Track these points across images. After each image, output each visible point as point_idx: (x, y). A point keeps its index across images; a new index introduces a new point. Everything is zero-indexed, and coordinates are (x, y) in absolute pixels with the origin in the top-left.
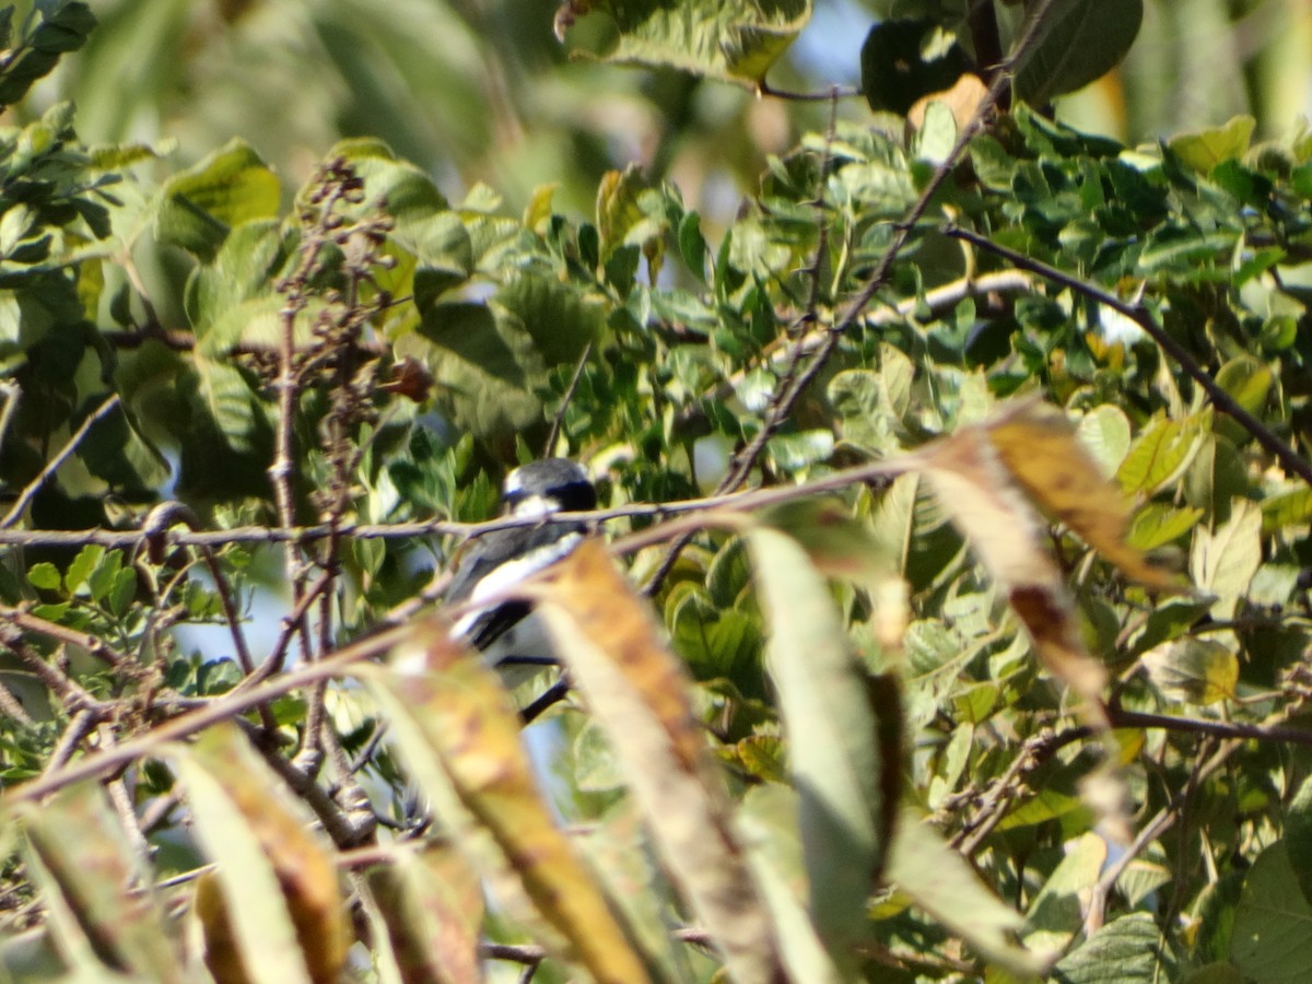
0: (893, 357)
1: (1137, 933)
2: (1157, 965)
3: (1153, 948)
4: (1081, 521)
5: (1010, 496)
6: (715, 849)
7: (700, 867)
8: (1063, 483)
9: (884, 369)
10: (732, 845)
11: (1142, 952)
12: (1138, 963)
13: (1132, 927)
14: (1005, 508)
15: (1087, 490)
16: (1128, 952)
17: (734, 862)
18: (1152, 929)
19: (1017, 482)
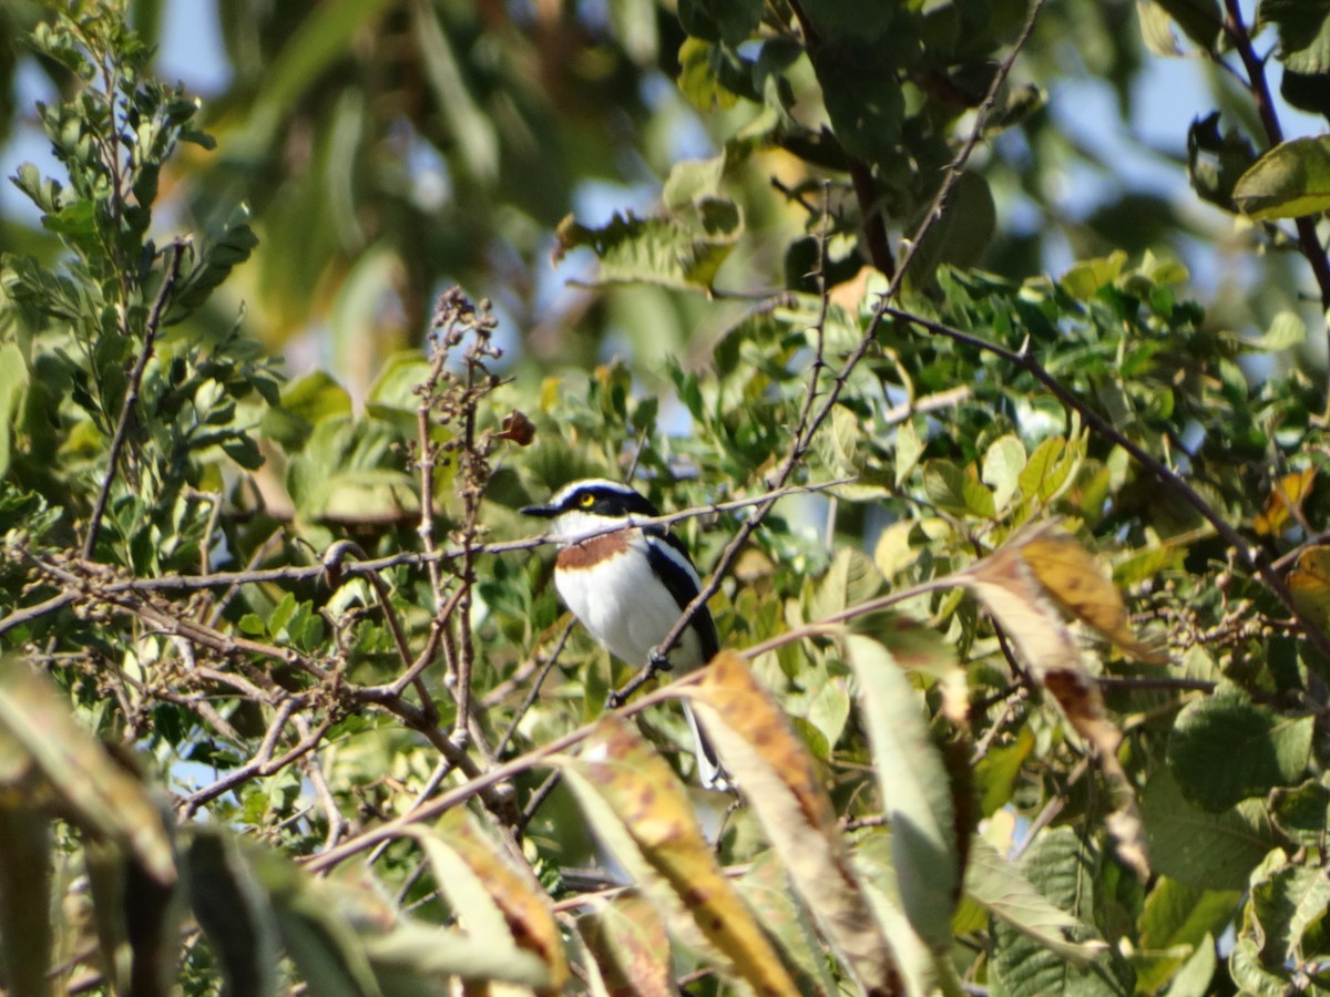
0: (841, 413)
1: (1062, 843)
2: (1080, 866)
3: (1076, 854)
4: (1088, 612)
5: (1043, 603)
6: (838, 883)
7: (826, 898)
8: (1074, 585)
9: (835, 423)
10: (850, 879)
11: (1067, 857)
12: (1065, 865)
13: (1058, 838)
14: (1040, 612)
15: (1091, 589)
16: (1057, 858)
17: (852, 892)
18: (1074, 839)
19: (1048, 592)
